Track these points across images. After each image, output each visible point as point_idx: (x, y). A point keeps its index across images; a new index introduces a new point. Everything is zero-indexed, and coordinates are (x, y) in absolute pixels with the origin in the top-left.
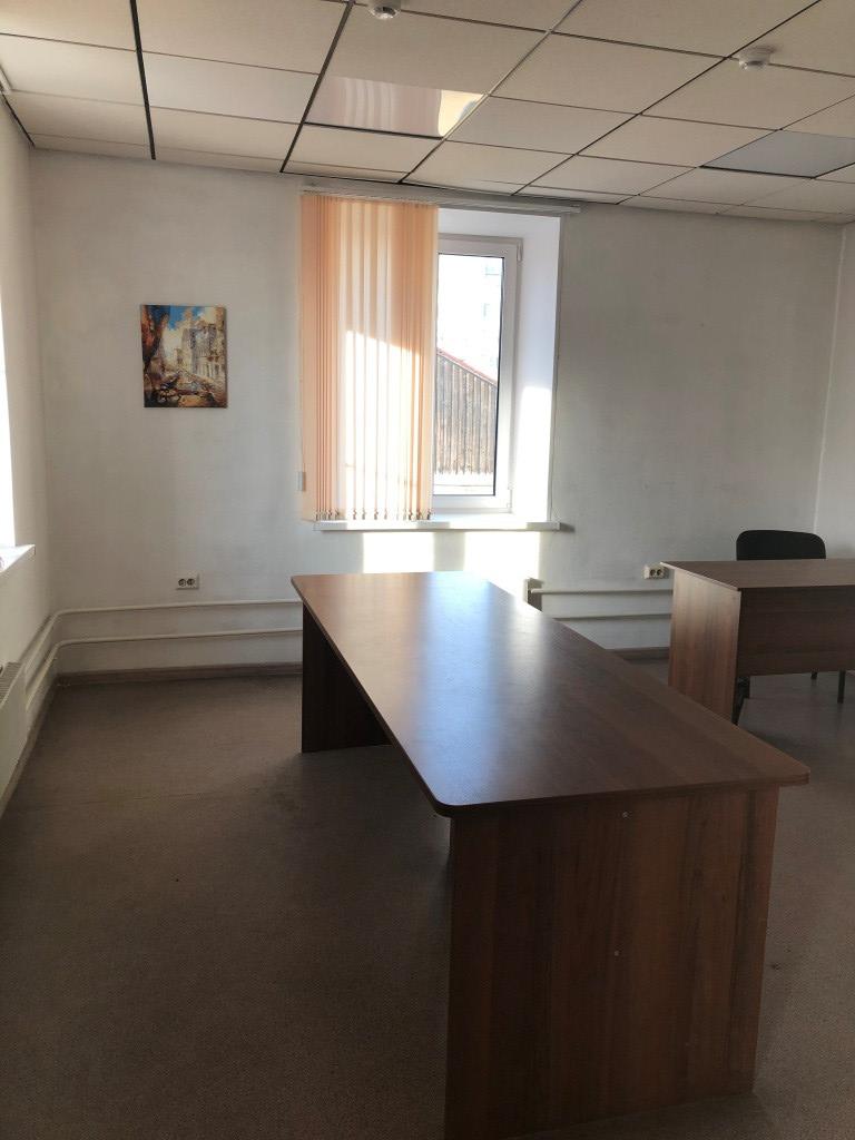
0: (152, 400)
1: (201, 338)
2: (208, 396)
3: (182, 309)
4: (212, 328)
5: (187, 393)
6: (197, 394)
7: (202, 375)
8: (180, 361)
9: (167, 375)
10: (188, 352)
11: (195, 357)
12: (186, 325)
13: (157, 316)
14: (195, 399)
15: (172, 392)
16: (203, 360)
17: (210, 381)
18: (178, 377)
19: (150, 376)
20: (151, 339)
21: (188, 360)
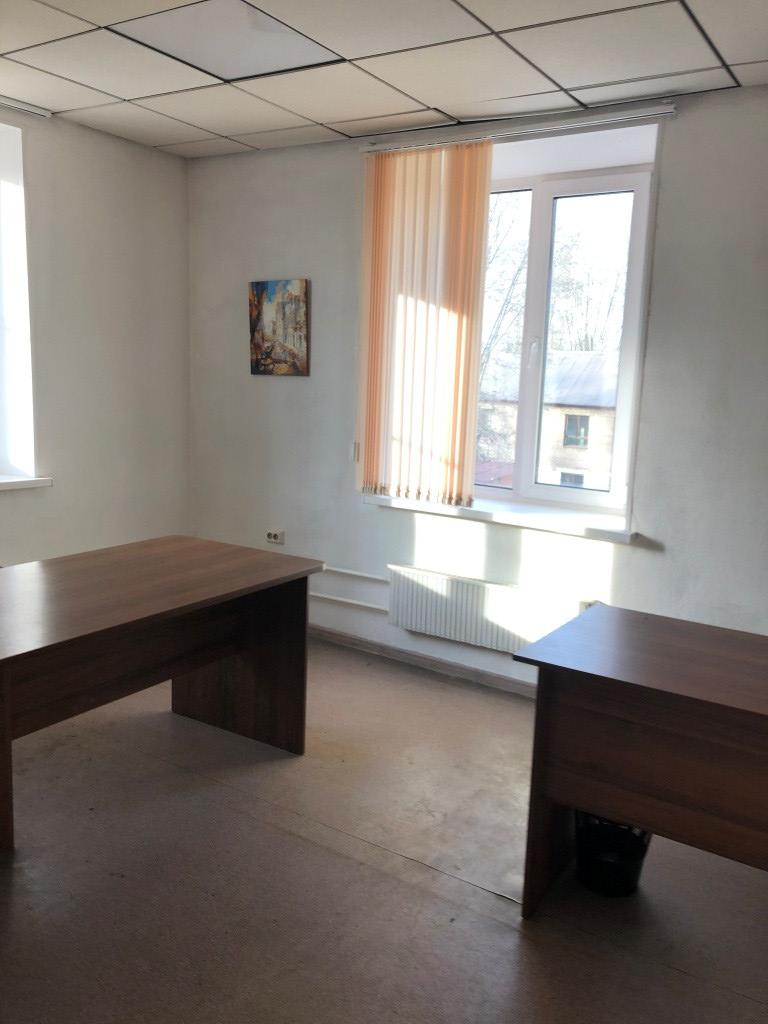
0: (257, 368)
1: (289, 309)
2: (294, 365)
3: (276, 283)
4: (296, 299)
5: (279, 361)
6: (286, 362)
7: (289, 345)
8: (274, 332)
9: (267, 345)
10: (280, 323)
11: (285, 329)
12: (278, 298)
13: (260, 289)
14: (284, 368)
15: (269, 361)
16: (291, 330)
17: (296, 351)
18: (273, 347)
19: (255, 346)
20: (255, 313)
21: (280, 331)
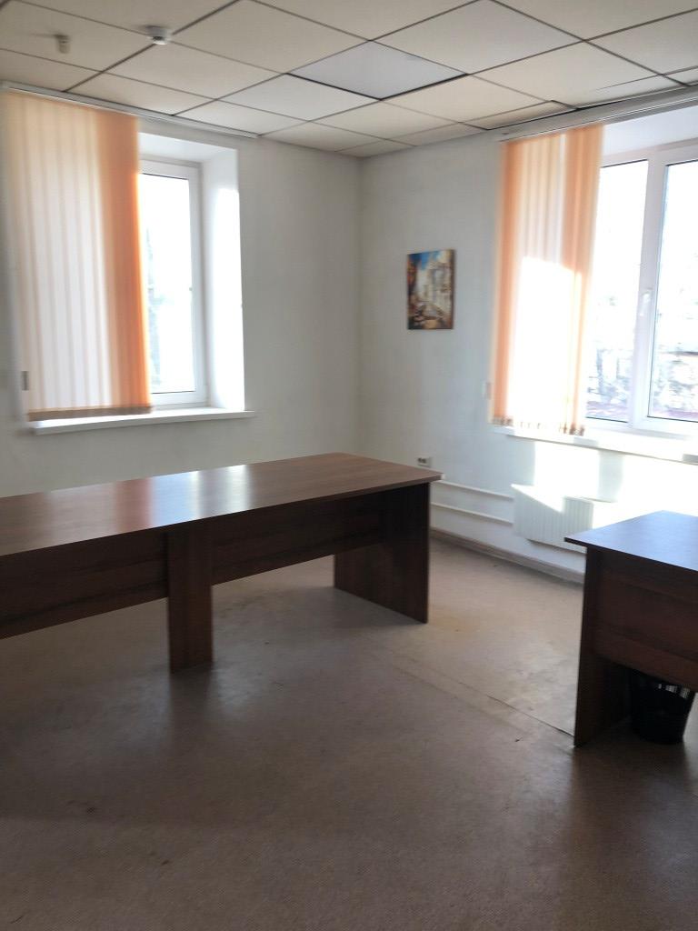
0: (414, 324)
1: (438, 274)
2: (441, 321)
3: (428, 253)
4: (442, 267)
5: (428, 318)
6: (434, 318)
7: (437, 304)
8: (426, 294)
9: (420, 305)
10: (431, 287)
11: (435, 290)
12: (429, 267)
13: (416, 260)
14: (433, 323)
15: (421, 318)
16: (439, 292)
17: (442, 309)
18: (424, 307)
19: (412, 306)
20: (412, 280)
21: (430, 294)
